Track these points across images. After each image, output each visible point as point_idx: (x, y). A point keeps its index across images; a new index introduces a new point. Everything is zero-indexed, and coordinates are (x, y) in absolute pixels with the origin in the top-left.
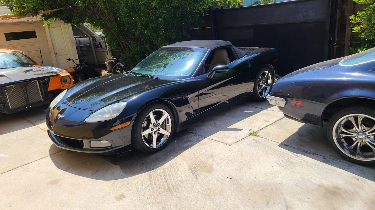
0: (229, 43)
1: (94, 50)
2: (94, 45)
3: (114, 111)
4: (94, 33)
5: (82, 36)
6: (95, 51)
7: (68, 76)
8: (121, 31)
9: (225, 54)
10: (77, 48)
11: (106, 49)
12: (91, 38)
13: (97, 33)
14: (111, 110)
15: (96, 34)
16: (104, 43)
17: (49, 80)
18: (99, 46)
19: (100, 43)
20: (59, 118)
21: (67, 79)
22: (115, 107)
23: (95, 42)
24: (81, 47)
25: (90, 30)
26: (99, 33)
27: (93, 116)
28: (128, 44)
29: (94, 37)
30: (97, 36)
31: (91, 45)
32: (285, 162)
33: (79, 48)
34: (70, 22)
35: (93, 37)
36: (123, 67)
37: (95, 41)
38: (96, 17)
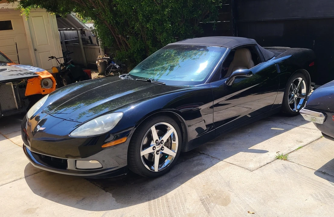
0: (253, 41)
1: (82, 47)
2: (83, 40)
3: (107, 123)
4: (83, 25)
5: (69, 29)
6: (84, 48)
7: (50, 78)
8: (117, 23)
9: (248, 55)
10: (61, 43)
11: (97, 45)
12: (79, 32)
13: (87, 25)
14: (103, 122)
15: (85, 27)
16: (95, 38)
17: (26, 82)
18: (89, 42)
19: (90, 37)
20: (37, 131)
21: (49, 82)
22: (108, 118)
23: (84, 37)
24: (66, 43)
25: (79, 21)
26: (89, 25)
27: (81, 129)
28: (125, 40)
29: (83, 30)
30: (87, 29)
31: (78, 40)
32: (323, 194)
33: (64, 43)
34: (54, 11)
35: (81, 30)
36: (119, 68)
37: (84, 35)
38: (87, 5)
